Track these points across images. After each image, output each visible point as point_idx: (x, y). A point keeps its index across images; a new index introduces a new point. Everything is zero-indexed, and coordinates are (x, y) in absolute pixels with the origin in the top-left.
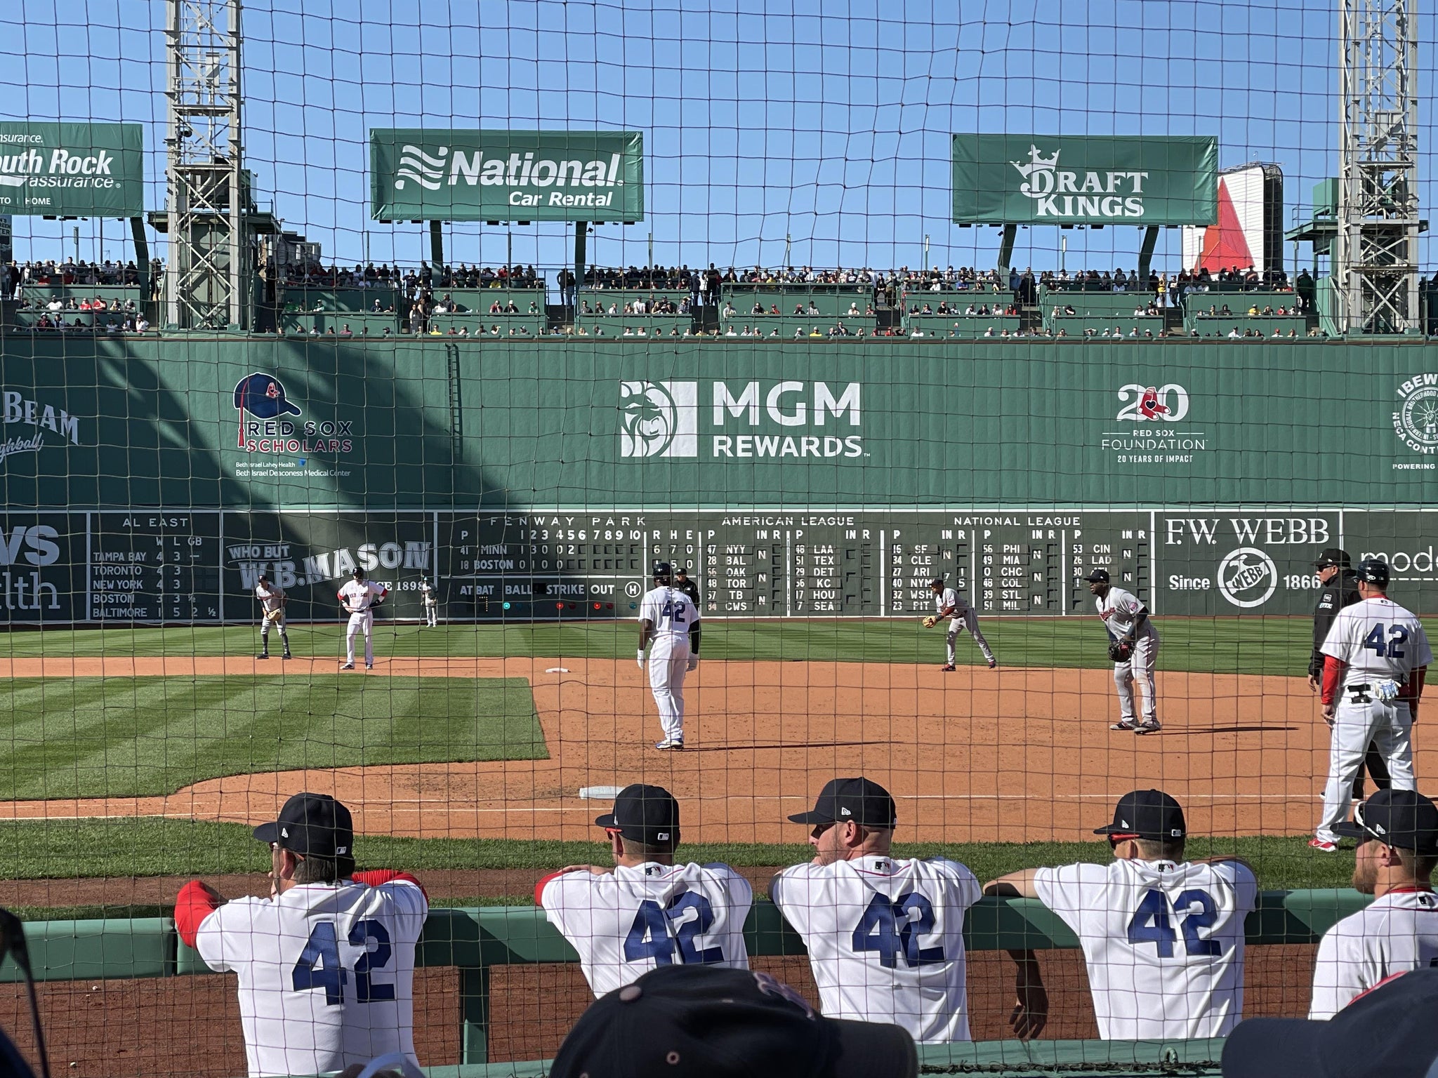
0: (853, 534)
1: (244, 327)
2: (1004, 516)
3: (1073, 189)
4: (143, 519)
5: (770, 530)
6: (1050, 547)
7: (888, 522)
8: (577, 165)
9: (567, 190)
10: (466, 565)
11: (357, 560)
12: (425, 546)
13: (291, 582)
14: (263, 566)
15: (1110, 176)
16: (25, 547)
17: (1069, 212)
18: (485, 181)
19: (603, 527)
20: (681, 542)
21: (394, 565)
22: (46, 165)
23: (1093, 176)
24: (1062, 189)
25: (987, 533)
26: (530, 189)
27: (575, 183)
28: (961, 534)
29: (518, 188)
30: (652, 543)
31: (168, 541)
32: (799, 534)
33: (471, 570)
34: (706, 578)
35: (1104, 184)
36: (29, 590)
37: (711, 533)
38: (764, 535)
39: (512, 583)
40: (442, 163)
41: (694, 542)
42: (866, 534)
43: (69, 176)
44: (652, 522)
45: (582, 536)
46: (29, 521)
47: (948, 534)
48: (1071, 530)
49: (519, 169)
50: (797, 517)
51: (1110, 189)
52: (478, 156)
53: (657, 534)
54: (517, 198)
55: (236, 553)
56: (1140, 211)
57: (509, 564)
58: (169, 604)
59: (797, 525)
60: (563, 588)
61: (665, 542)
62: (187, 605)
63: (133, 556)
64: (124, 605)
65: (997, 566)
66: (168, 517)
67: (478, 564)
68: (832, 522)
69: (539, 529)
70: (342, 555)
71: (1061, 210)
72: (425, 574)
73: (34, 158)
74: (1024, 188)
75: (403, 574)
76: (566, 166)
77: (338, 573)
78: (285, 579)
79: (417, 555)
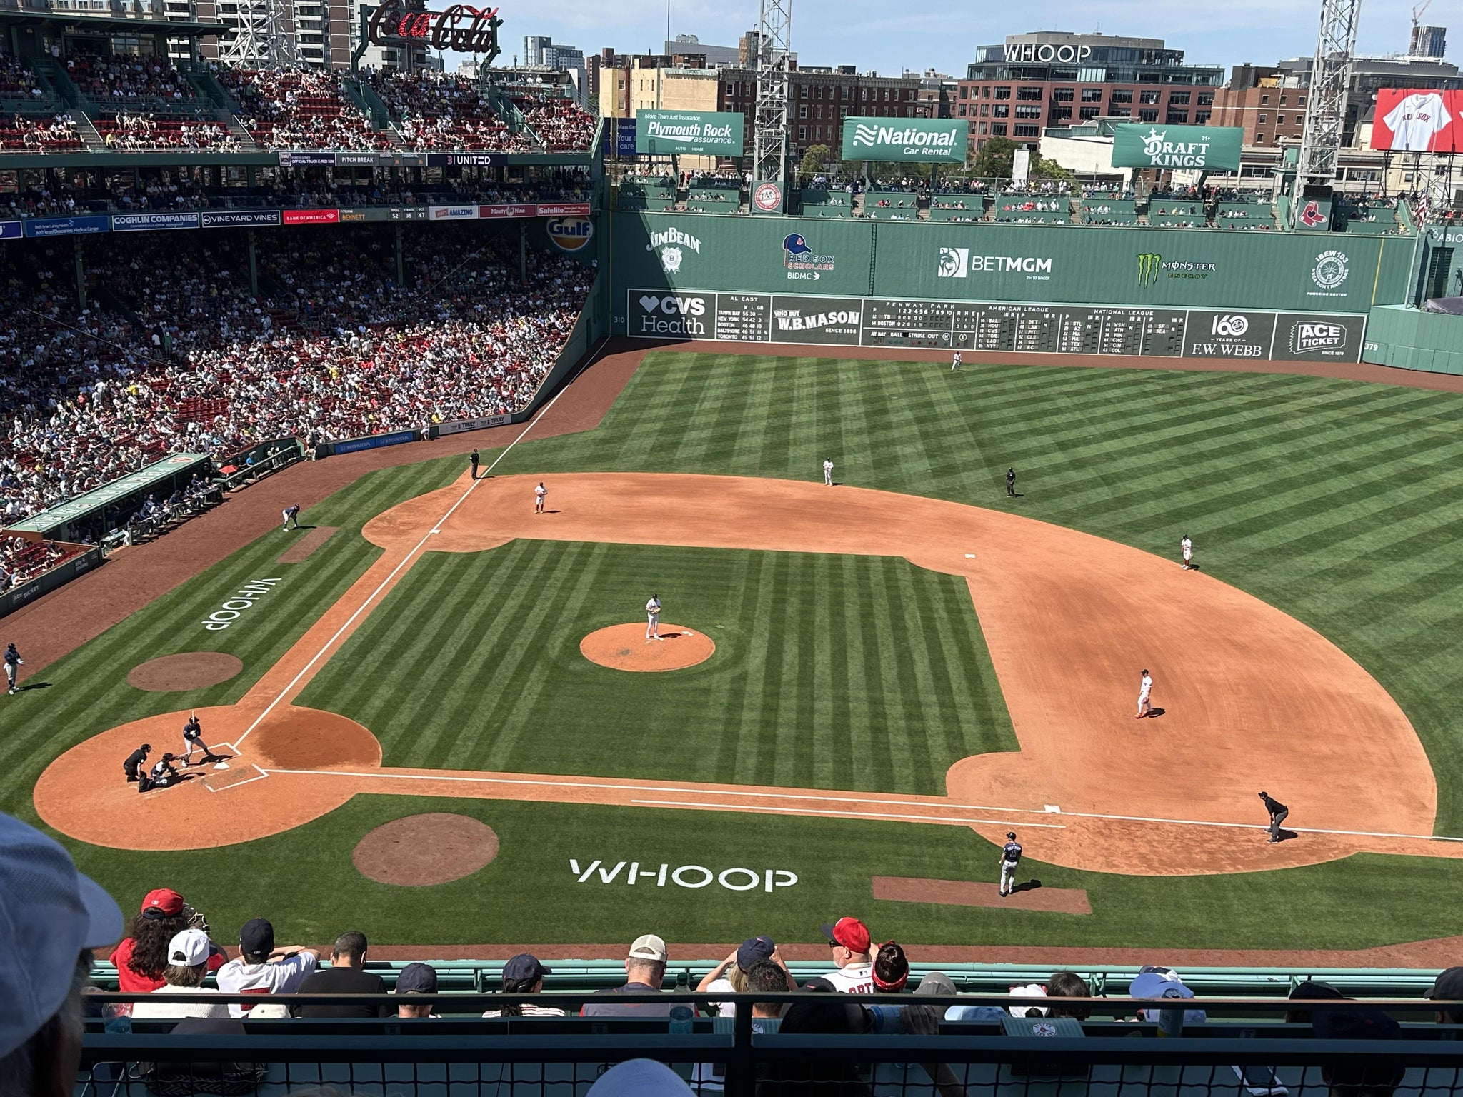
0: (1047, 316)
1: (784, 212)
2: (1117, 310)
3: (1170, 151)
4: (740, 296)
5: (1010, 313)
6: (1137, 325)
7: (1065, 311)
8: (936, 135)
9: (931, 147)
10: (874, 323)
11: (828, 319)
12: (858, 314)
13: (799, 328)
14: (788, 320)
15: (1191, 145)
16: (690, 307)
17: (1166, 163)
18: (894, 142)
19: (935, 308)
20: (969, 317)
21: (844, 322)
22: (702, 132)
23: (1181, 145)
24: (1164, 151)
25: (1109, 317)
26: (914, 146)
27: (934, 144)
28: (1097, 317)
29: (908, 146)
30: (956, 316)
31: (749, 307)
32: (1023, 314)
33: (877, 326)
34: (979, 333)
35: (1187, 149)
36: (691, 325)
37: (984, 313)
38: (1007, 315)
39: (894, 332)
40: (874, 133)
41: (975, 318)
42: (1053, 316)
43: (711, 137)
44: (958, 307)
45: (926, 312)
46: (693, 296)
47: (1090, 317)
48: (1149, 316)
49: (910, 136)
50: (1022, 307)
51: (1190, 152)
52: (891, 130)
53: (959, 313)
54: (907, 151)
55: (777, 313)
56: (1203, 164)
57: (893, 323)
58: (749, 334)
59: (1022, 311)
60: (916, 335)
61: (962, 316)
62: (756, 335)
63: (734, 313)
64: (730, 334)
65: (1112, 332)
66: (749, 297)
67: (879, 323)
68: (1038, 310)
69: (907, 308)
70: (822, 316)
71: (1163, 162)
72: (856, 327)
73: (697, 128)
74: (1146, 150)
75: (847, 325)
76: (931, 135)
77: (820, 325)
78: (797, 325)
79: (854, 318)
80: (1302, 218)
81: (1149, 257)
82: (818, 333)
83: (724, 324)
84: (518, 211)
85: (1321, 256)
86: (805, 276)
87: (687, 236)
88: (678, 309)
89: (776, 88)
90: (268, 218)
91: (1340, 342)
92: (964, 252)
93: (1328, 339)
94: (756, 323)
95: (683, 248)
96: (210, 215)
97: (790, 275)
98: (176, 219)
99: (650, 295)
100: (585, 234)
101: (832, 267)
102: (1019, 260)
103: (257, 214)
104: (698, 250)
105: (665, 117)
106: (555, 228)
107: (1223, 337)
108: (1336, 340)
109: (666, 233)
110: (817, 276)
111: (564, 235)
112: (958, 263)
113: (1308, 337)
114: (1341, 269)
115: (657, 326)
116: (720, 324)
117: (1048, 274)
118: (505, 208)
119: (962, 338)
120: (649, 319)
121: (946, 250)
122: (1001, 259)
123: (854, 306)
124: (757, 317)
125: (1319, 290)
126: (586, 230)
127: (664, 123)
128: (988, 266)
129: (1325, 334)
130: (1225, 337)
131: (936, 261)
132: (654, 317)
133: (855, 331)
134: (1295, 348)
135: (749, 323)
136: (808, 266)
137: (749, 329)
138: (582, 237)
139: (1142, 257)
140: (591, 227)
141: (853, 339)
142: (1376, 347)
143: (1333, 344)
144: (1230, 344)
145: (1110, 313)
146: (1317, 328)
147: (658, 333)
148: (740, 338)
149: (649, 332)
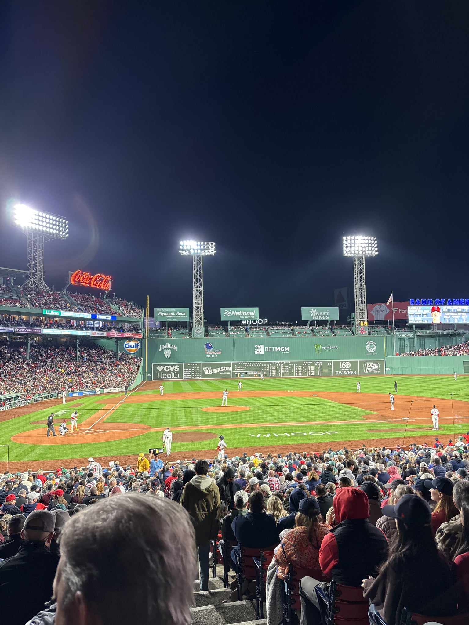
0: (290, 365)
1: (204, 336)
2: (311, 362)
3: (318, 315)
4: (191, 364)
5: (279, 364)
6: (318, 366)
7: (295, 363)
8: (249, 312)
9: (248, 316)
10: (236, 370)
11: (221, 370)
12: (230, 367)
13: (211, 373)
14: (208, 371)
15: (324, 313)
16: (174, 369)
17: (318, 318)
18: (236, 315)
19: (255, 364)
20: (266, 366)
21: (226, 370)
22: (176, 314)
23: (321, 313)
25: (309, 364)
26: (243, 316)
28: (305, 364)
29: (241, 316)
30: (262, 366)
31: (194, 367)
32: (283, 365)
33: (237, 371)
34: (270, 371)
35: (323, 314)
36: (175, 375)
37: (270, 365)
39: (243, 372)
40: (230, 312)
41: (268, 366)
42: (292, 365)
43: (179, 315)
44: (262, 363)
45: (252, 366)
46: (175, 365)
47: (303, 364)
48: (321, 363)
49: (241, 313)
50: (282, 362)
52: (235, 311)
53: (263, 365)
55: (204, 369)
56: (328, 318)
57: (242, 370)
58: (195, 376)
59: (282, 363)
60: (250, 373)
61: (264, 366)
62: (197, 376)
63: (189, 370)
64: (188, 377)
65: (311, 369)
66: (194, 364)
67: (238, 370)
68: (287, 363)
69: (246, 364)
70: (219, 369)
71: (317, 317)
72: (230, 371)
73: (174, 313)
74: (311, 315)
75: (227, 371)
76: (247, 312)
77: (218, 372)
78: (211, 372)
79: (229, 369)
80: (360, 332)
81: (318, 345)
82: (218, 375)
83: (186, 374)
84: (119, 335)
85: (368, 343)
86: (213, 356)
87: (172, 345)
88: (170, 370)
89: (200, 299)
90: (37, 331)
91: (378, 368)
92: (262, 346)
93: (375, 368)
94: (197, 372)
95: (171, 349)
96: (18, 328)
97: (207, 356)
98: (6, 328)
99: (160, 365)
100: (137, 347)
101: (221, 353)
102: (279, 348)
103: (34, 329)
104: (176, 350)
105: (164, 310)
106: (127, 346)
107: (344, 369)
108: (377, 368)
109: (165, 345)
110: (216, 356)
111: (130, 348)
112: (261, 350)
113: (369, 367)
114: (374, 346)
115: (163, 376)
116: (185, 374)
117: (288, 352)
118: (115, 333)
119: (265, 373)
120: (160, 374)
121: (256, 346)
122: (274, 347)
123: (229, 365)
124: (197, 370)
125: (369, 353)
126: (138, 346)
127: (163, 312)
128: (270, 350)
129: (373, 366)
130: (345, 369)
131: (254, 349)
132: (162, 373)
133: (230, 373)
134: (366, 371)
135: (194, 372)
136: (213, 353)
137: (194, 375)
138: (136, 348)
139: (316, 345)
140: (139, 345)
141: (230, 375)
142: (389, 369)
143: (377, 369)
144: (347, 371)
145: (309, 363)
146: (371, 364)
147: (163, 379)
148: (191, 378)
149: (160, 378)
